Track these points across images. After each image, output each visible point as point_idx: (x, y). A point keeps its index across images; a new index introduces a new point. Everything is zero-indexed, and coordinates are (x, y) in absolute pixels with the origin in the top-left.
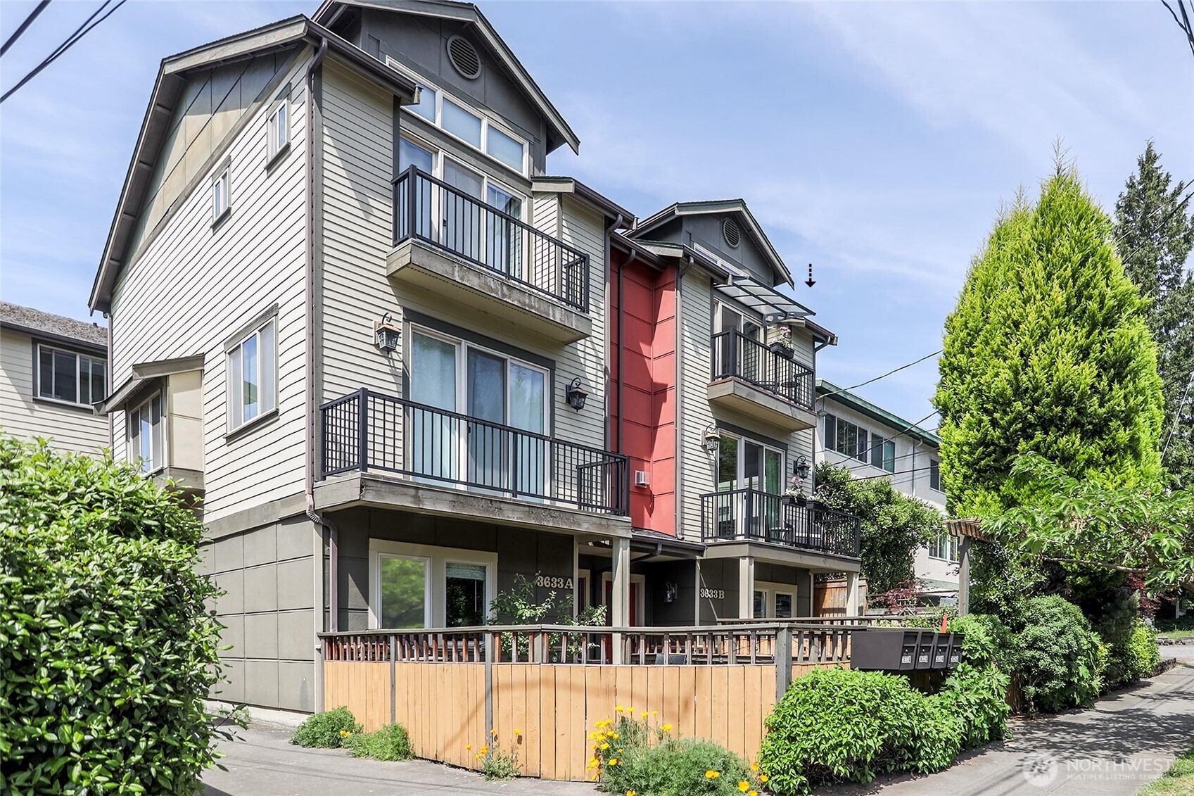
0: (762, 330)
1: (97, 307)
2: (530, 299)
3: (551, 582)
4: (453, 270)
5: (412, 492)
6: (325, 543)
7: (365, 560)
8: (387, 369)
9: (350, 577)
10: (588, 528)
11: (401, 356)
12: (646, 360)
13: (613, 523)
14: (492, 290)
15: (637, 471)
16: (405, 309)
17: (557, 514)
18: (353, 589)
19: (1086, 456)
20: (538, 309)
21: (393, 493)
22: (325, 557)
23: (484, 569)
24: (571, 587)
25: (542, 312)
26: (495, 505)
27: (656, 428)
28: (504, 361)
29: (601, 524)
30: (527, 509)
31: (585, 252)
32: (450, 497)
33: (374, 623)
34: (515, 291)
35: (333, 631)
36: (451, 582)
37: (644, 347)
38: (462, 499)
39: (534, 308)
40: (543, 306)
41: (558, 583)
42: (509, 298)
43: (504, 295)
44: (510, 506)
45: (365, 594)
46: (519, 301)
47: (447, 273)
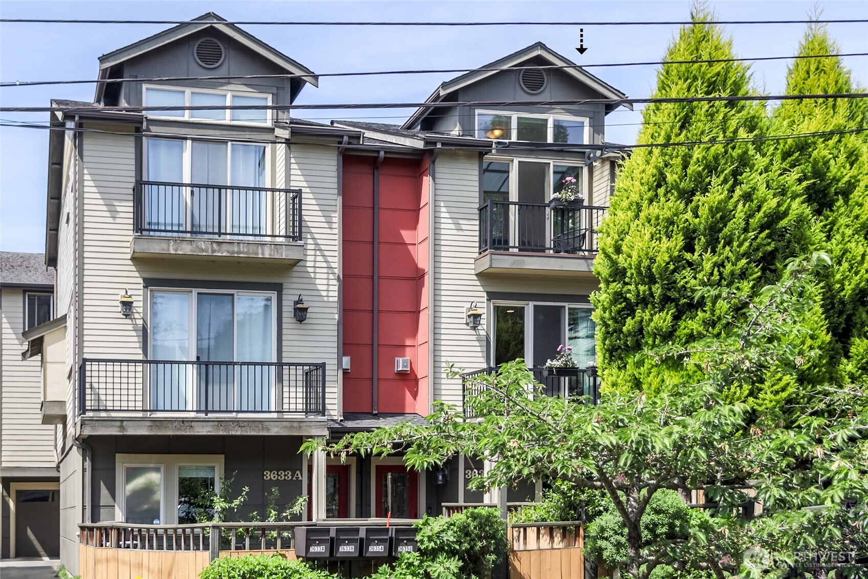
0: (585, 170)
1: (49, 265)
2: (239, 247)
3: (278, 475)
4: (169, 246)
5: (118, 424)
6: (84, 460)
7: (113, 470)
8: (130, 327)
9: (102, 484)
10: (277, 432)
11: (142, 315)
12: (410, 247)
13: (305, 424)
14: (203, 251)
15: (396, 359)
16: (144, 279)
17: (246, 424)
18: (104, 491)
19: (686, 331)
20: (247, 253)
21: (104, 426)
22: (84, 470)
23: (213, 468)
24: (300, 478)
25: (251, 254)
26: (186, 424)
27: (419, 312)
28: (232, 295)
29: (292, 427)
30: (216, 423)
31: (297, 189)
32: (149, 424)
33: (119, 518)
34: (224, 245)
35: (88, 523)
36: (182, 481)
37: (407, 235)
38: (158, 424)
39: (243, 253)
40: (252, 248)
41: (285, 475)
42: (219, 252)
43: (213, 251)
44: (200, 423)
45: (113, 495)
46: (228, 252)
47: (163, 250)
